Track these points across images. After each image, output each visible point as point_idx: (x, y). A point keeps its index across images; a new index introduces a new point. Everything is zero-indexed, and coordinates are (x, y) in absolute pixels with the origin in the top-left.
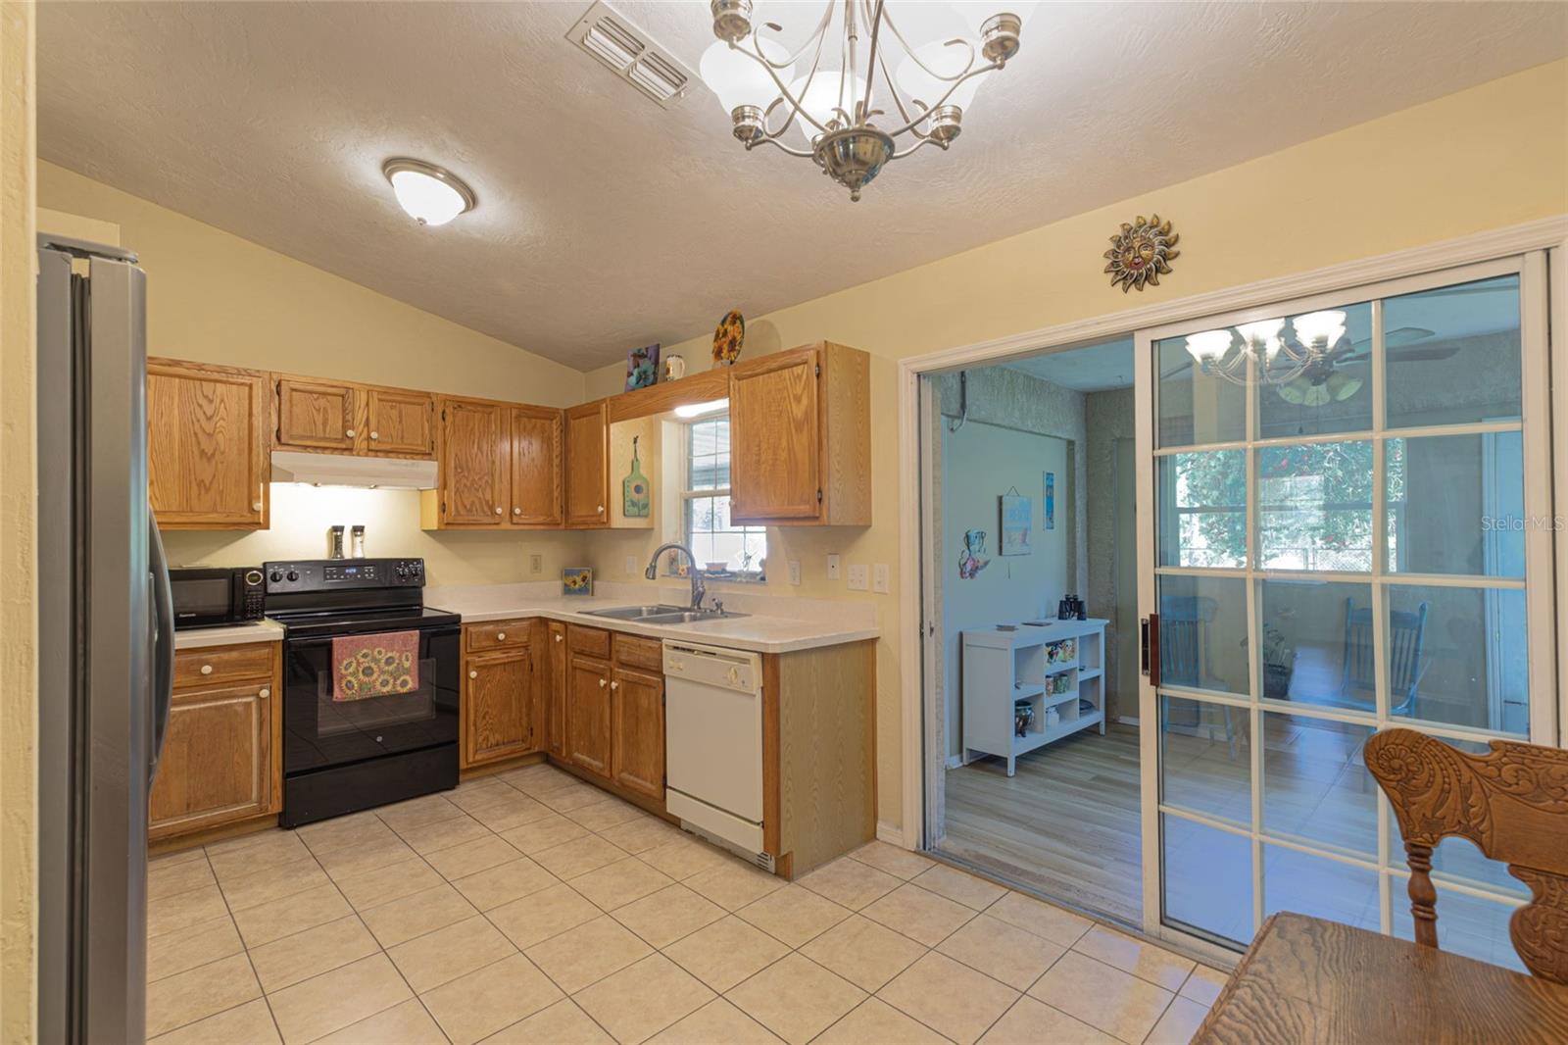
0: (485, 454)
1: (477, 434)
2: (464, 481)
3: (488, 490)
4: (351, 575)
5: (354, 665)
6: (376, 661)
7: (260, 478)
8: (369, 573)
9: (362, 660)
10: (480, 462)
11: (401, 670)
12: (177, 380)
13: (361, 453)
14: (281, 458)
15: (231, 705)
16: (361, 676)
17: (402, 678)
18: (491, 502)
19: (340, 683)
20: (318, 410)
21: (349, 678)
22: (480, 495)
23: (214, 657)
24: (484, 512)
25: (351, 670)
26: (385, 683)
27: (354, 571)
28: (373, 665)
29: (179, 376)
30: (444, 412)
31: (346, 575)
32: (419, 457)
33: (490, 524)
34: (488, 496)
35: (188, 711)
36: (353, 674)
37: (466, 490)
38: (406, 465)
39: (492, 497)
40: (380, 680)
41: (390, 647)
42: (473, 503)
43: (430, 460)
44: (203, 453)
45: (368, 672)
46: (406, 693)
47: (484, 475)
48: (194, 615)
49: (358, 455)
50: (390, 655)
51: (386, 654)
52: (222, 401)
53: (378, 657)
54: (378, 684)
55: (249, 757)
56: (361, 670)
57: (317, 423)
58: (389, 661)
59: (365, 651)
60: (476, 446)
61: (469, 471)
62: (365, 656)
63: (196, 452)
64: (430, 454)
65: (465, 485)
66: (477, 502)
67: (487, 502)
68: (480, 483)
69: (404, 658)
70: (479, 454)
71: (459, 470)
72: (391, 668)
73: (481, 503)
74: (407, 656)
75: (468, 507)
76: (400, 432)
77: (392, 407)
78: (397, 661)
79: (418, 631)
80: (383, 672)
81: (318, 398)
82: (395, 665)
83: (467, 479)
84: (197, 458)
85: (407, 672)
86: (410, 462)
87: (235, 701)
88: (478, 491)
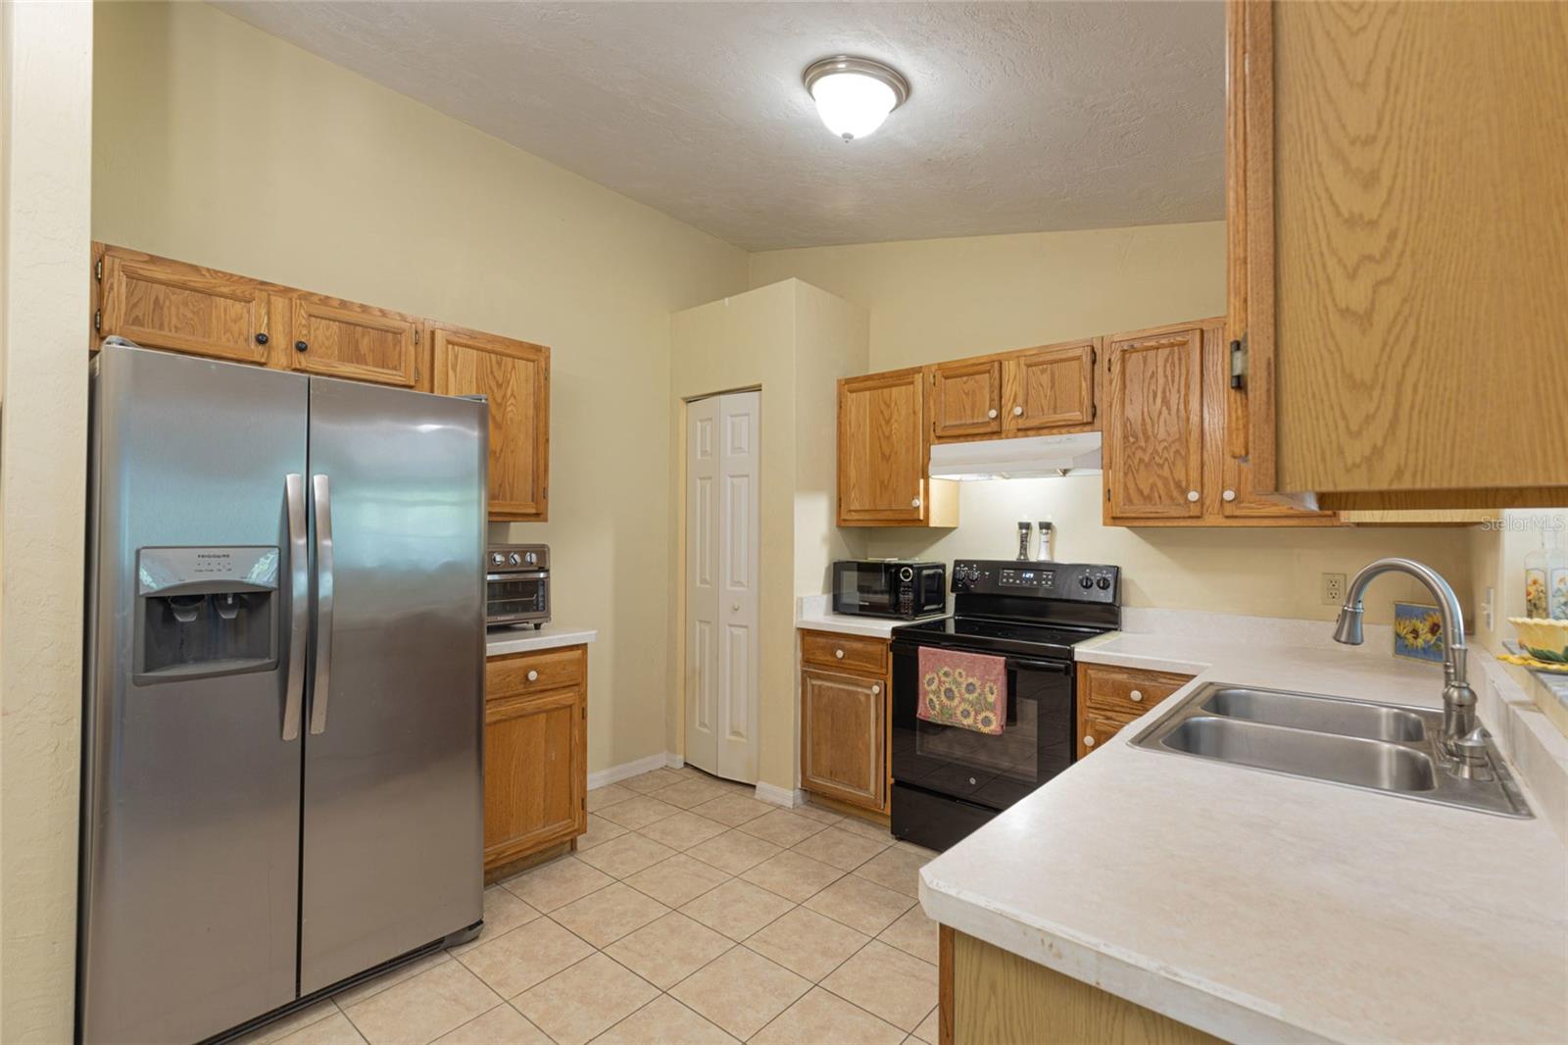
0: (1174, 408)
1: (1161, 381)
2: (1139, 454)
3: (1179, 463)
4: (1029, 579)
5: (936, 681)
6: (958, 684)
7: (920, 475)
8: (1047, 580)
9: (943, 679)
10: (1165, 421)
11: (981, 705)
12: (868, 393)
13: (1010, 435)
14: (938, 451)
15: (858, 692)
16: (943, 697)
17: (984, 714)
18: (1184, 484)
19: (924, 699)
20: (967, 394)
21: (931, 696)
22: (1166, 472)
23: (848, 644)
24: (1172, 498)
25: (934, 687)
26: (966, 714)
27: (1032, 575)
28: (954, 688)
29: (869, 389)
30: (1110, 360)
31: (1022, 579)
32: (1078, 428)
33: (1184, 518)
34: (1180, 474)
35: (831, 688)
36: (934, 692)
37: (1142, 467)
38: (1060, 442)
39: (1187, 474)
40: (961, 709)
41: (970, 672)
42: (1153, 487)
43: (1092, 431)
44: (883, 454)
45: (949, 694)
46: (988, 734)
47: (1173, 442)
48: (867, 604)
49: (1007, 438)
50: (970, 680)
51: (966, 679)
52: (896, 404)
53: (959, 679)
54: (958, 712)
55: (868, 747)
56: (943, 689)
57: (967, 407)
58: (970, 688)
59: (946, 669)
60: (1159, 400)
61: (1147, 439)
62: (946, 674)
63: (880, 454)
64: (1091, 423)
65: (1141, 460)
66: (1160, 484)
67: (1178, 485)
68: (1166, 455)
69: (987, 689)
70: (1165, 411)
71: (1132, 440)
72: (971, 697)
73: (1166, 484)
74: (991, 689)
75: (1146, 492)
76: (1052, 403)
77: (1043, 371)
78: (979, 691)
79: (1004, 658)
80: (963, 700)
81: (967, 380)
82: (976, 695)
83: (1144, 450)
84: (880, 460)
85: (991, 707)
86: (1064, 437)
87: (860, 690)
88: (1161, 466)
